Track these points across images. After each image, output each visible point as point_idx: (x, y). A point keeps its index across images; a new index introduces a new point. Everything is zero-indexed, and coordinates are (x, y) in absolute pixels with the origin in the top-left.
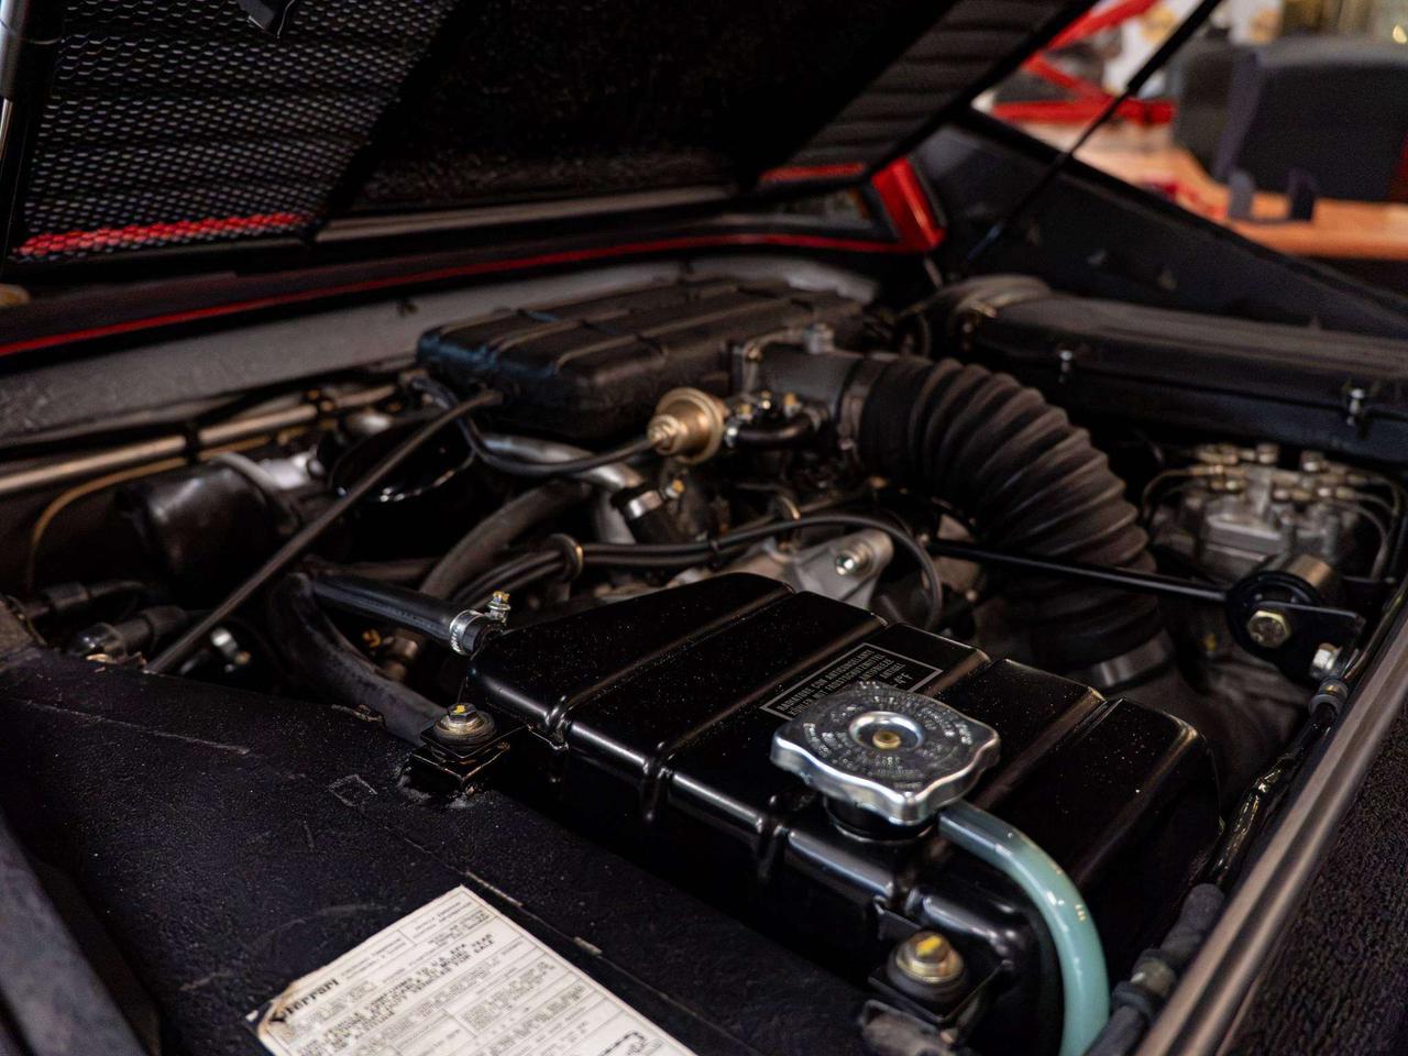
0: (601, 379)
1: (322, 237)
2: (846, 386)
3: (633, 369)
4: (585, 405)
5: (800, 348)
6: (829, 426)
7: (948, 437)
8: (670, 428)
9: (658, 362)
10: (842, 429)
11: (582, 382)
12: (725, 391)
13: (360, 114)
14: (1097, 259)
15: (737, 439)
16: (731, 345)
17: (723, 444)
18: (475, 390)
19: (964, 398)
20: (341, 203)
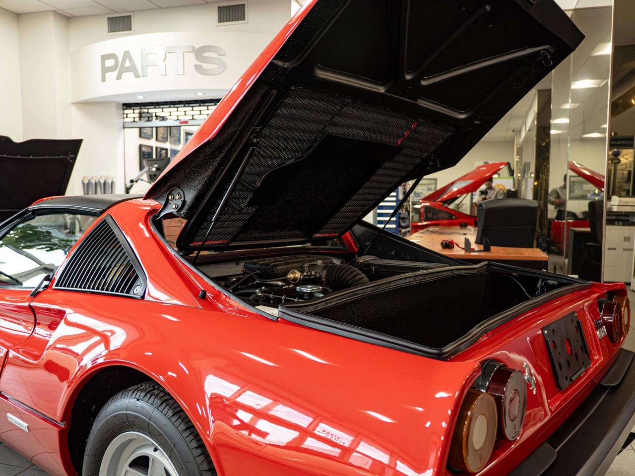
0: (278, 268)
1: (230, 245)
2: (324, 269)
3: (285, 267)
4: (276, 272)
5: (316, 264)
6: (320, 277)
7: (343, 278)
8: (291, 276)
9: (289, 266)
10: (323, 277)
11: (275, 268)
12: (302, 272)
13: (241, 224)
14: (393, 253)
15: (303, 278)
16: (303, 264)
17: (300, 279)
18: (255, 271)
19: (343, 269)
20: (234, 240)
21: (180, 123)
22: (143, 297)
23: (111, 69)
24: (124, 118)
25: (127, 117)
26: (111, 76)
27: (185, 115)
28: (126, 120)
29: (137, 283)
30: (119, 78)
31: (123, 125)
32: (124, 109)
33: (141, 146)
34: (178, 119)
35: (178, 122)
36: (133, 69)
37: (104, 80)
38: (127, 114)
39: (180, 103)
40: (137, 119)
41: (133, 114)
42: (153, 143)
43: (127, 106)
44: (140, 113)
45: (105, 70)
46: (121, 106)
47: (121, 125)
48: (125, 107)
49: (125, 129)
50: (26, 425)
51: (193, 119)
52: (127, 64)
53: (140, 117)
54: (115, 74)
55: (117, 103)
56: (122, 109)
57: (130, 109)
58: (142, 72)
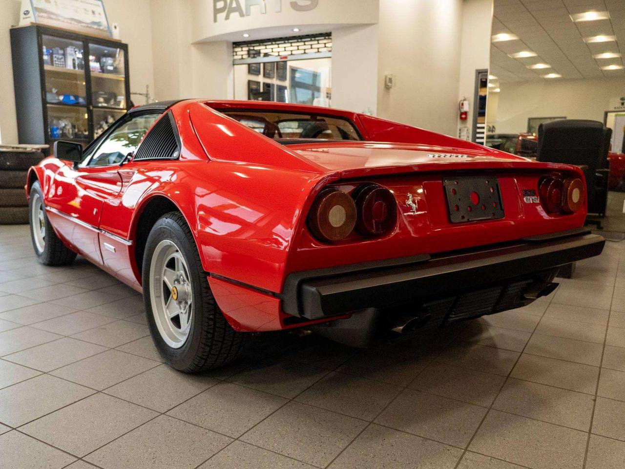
21: (281, 58)
22: (178, 159)
23: (221, 10)
24: (234, 56)
25: (236, 55)
26: (221, 16)
27: (285, 50)
28: (236, 57)
29: (177, 149)
30: (227, 18)
31: (233, 62)
32: (234, 48)
33: (249, 82)
34: (279, 55)
35: (279, 58)
36: (238, 9)
37: (215, 20)
38: (236, 52)
39: (281, 39)
40: (245, 57)
41: (242, 52)
42: (261, 79)
43: (237, 44)
44: (249, 51)
45: (217, 11)
46: (231, 45)
47: (231, 62)
48: (234, 46)
49: (235, 66)
50: (113, 248)
51: (292, 54)
52: (234, 5)
53: (249, 54)
54: (224, 14)
55: (227, 42)
56: (232, 48)
57: (239, 47)
58: (246, 12)
